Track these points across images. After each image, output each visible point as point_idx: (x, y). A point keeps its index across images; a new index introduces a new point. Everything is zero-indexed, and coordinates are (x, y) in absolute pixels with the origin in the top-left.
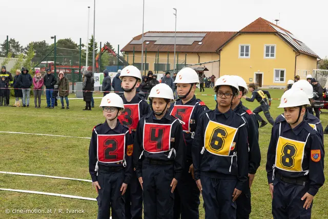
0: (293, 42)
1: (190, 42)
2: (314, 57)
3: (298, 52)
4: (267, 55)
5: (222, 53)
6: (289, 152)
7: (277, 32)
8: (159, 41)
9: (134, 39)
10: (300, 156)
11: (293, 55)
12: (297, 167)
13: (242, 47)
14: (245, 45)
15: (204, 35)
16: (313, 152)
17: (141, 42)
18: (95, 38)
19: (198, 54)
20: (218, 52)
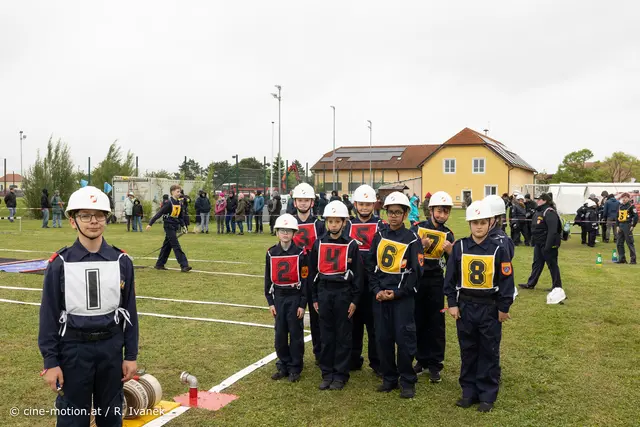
0: (504, 154)
1: (388, 157)
2: (530, 171)
3: (511, 166)
4: (476, 170)
5: (424, 169)
6: (477, 268)
7: (486, 144)
8: (353, 158)
9: (325, 156)
10: (490, 271)
11: (506, 169)
12: (488, 284)
13: (447, 162)
14: (450, 159)
15: (403, 149)
16: (504, 265)
17: (332, 159)
18: (281, 155)
19: (397, 170)
20: (419, 168)
